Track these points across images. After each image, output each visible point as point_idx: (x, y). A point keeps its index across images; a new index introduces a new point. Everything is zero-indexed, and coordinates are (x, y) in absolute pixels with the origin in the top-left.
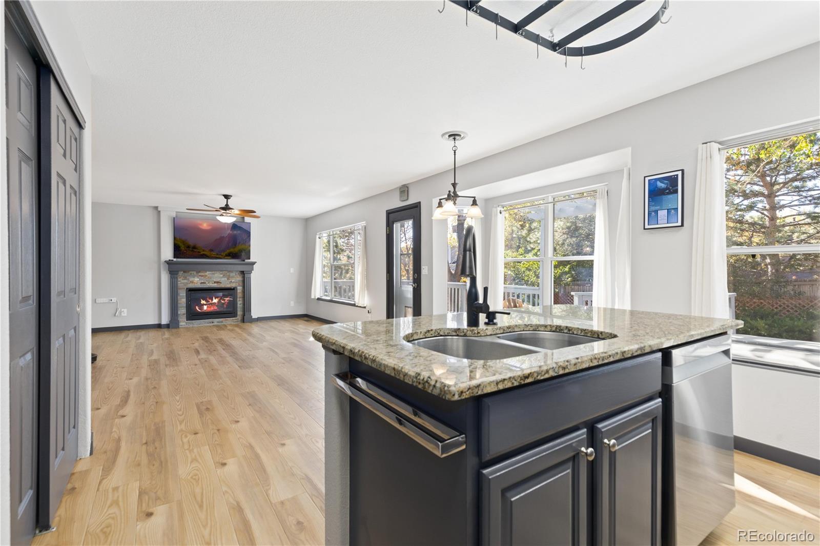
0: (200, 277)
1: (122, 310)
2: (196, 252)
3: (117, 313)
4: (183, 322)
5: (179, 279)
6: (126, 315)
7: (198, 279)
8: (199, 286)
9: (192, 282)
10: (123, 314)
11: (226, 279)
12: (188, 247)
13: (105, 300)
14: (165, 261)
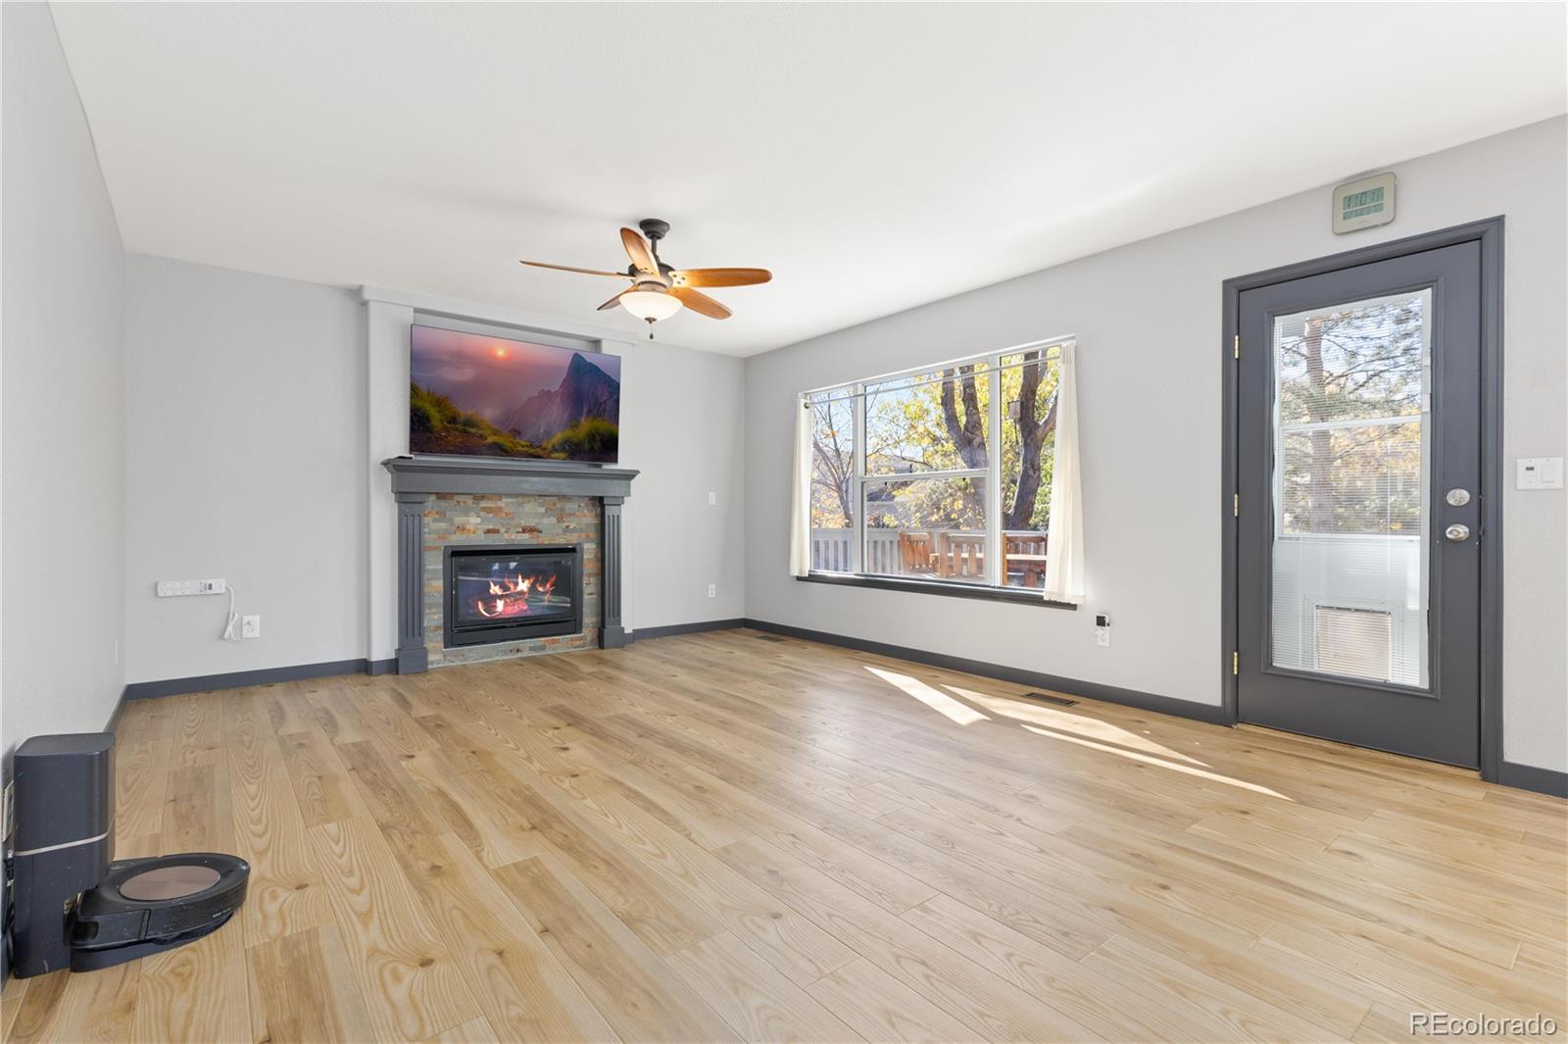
0: (482, 514)
1: (246, 619)
2: (474, 435)
3: (230, 629)
4: (436, 651)
5: (426, 520)
6: (256, 634)
7: (479, 520)
8: (480, 540)
9: (462, 529)
10: (246, 633)
11: (553, 520)
12: (453, 420)
13: (190, 587)
14: (386, 464)
